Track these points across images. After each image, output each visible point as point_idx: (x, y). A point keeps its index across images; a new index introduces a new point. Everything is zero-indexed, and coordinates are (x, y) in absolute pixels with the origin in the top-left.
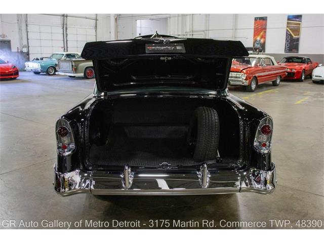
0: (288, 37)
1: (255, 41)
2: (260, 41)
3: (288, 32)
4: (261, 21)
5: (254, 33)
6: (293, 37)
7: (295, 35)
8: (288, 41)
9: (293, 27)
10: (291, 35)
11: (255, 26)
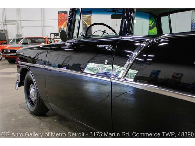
0: (84, 26)
1: (60, 29)
2: (64, 29)
3: (84, 23)
4: (63, 14)
5: (59, 23)
6: (87, 26)
7: (88, 25)
8: (84, 29)
9: (87, 19)
10: (85, 24)
11: (59, 18)
